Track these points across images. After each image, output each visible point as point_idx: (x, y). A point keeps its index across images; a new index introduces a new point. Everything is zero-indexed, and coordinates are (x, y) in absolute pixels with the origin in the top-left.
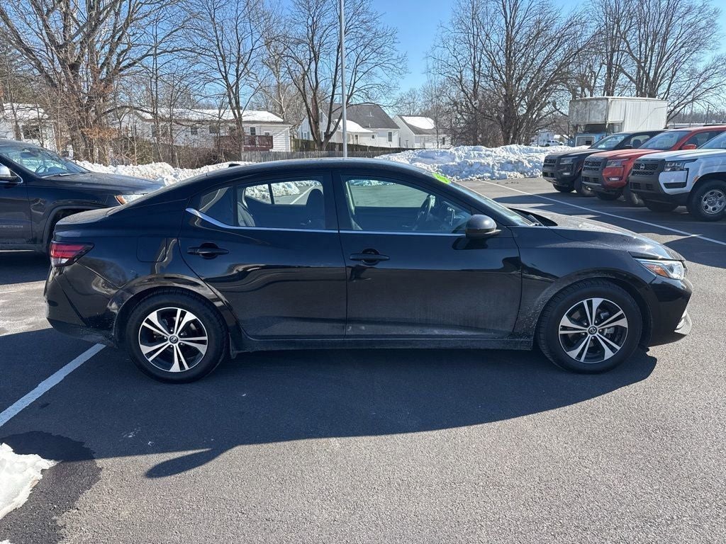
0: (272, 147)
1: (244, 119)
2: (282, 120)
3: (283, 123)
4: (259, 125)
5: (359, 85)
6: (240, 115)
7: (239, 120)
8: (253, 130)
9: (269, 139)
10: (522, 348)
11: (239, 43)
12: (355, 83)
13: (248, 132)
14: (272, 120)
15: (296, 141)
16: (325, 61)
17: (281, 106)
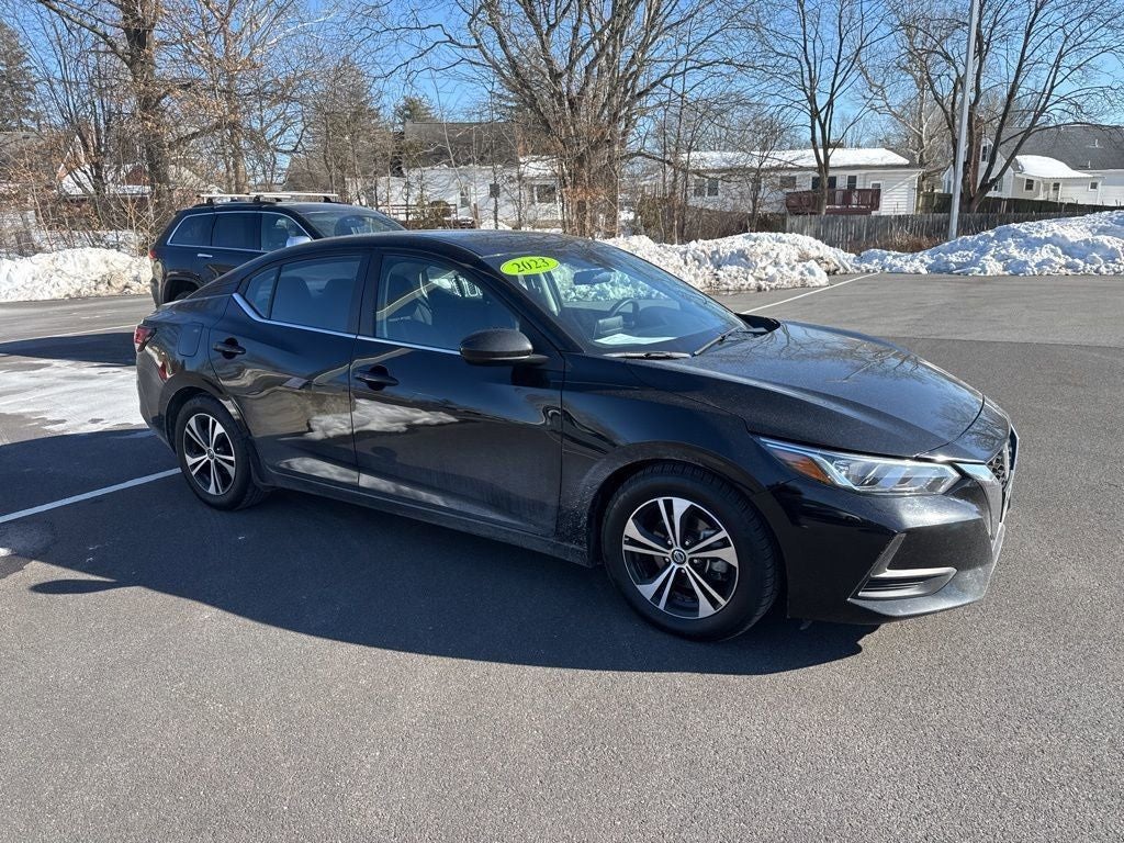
0: (877, 208)
1: (832, 163)
2: (907, 162)
3: (907, 166)
4: (864, 172)
5: (1060, 90)
6: (827, 158)
7: (823, 167)
8: (852, 180)
9: (874, 196)
10: (577, 561)
11: (842, 40)
12: (1052, 87)
13: (842, 184)
14: (889, 162)
15: (929, 197)
16: (1001, 52)
17: (920, 137)
